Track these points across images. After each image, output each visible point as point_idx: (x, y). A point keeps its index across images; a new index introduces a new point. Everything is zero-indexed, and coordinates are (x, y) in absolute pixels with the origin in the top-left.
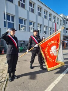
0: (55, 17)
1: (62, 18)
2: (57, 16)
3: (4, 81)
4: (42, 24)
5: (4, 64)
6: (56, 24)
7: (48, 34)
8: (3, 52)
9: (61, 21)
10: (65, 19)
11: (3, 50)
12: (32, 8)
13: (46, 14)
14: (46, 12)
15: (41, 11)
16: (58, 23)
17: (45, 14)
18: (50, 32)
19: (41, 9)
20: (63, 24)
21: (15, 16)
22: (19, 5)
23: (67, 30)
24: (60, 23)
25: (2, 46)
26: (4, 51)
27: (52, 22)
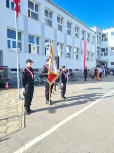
0: (83, 32)
1: (96, 33)
2: (87, 30)
3: (22, 115)
4: (64, 43)
5: (14, 100)
6: (85, 42)
7: (74, 58)
8: (7, 86)
9: (93, 37)
10: (100, 34)
11: (7, 84)
12: (49, 18)
13: (70, 28)
14: (70, 24)
15: (62, 23)
16: (88, 42)
17: (68, 27)
18: (77, 56)
19: (62, 19)
20: (97, 41)
21: (22, 32)
22: (29, 16)
23: (102, 51)
24: (91, 40)
25: (5, 78)
26: (9, 85)
27: (79, 40)
